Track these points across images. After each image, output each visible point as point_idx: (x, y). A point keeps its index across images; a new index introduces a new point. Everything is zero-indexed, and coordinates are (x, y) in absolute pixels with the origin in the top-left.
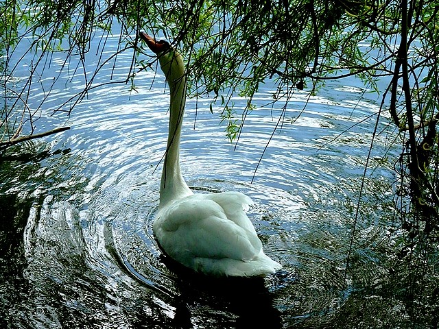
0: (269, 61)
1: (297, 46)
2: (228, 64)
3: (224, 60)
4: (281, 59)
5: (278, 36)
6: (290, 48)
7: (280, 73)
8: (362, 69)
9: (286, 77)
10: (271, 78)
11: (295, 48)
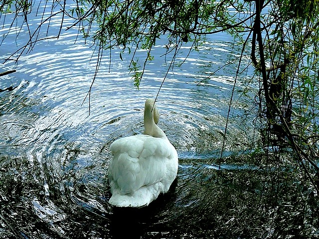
0: (163, 22)
1: (183, 10)
2: (132, 24)
3: (129, 21)
4: (171, 20)
5: (169, 3)
6: (177, 12)
7: (170, 30)
8: (229, 26)
9: (174, 33)
10: (164, 34)
11: (182, 12)
